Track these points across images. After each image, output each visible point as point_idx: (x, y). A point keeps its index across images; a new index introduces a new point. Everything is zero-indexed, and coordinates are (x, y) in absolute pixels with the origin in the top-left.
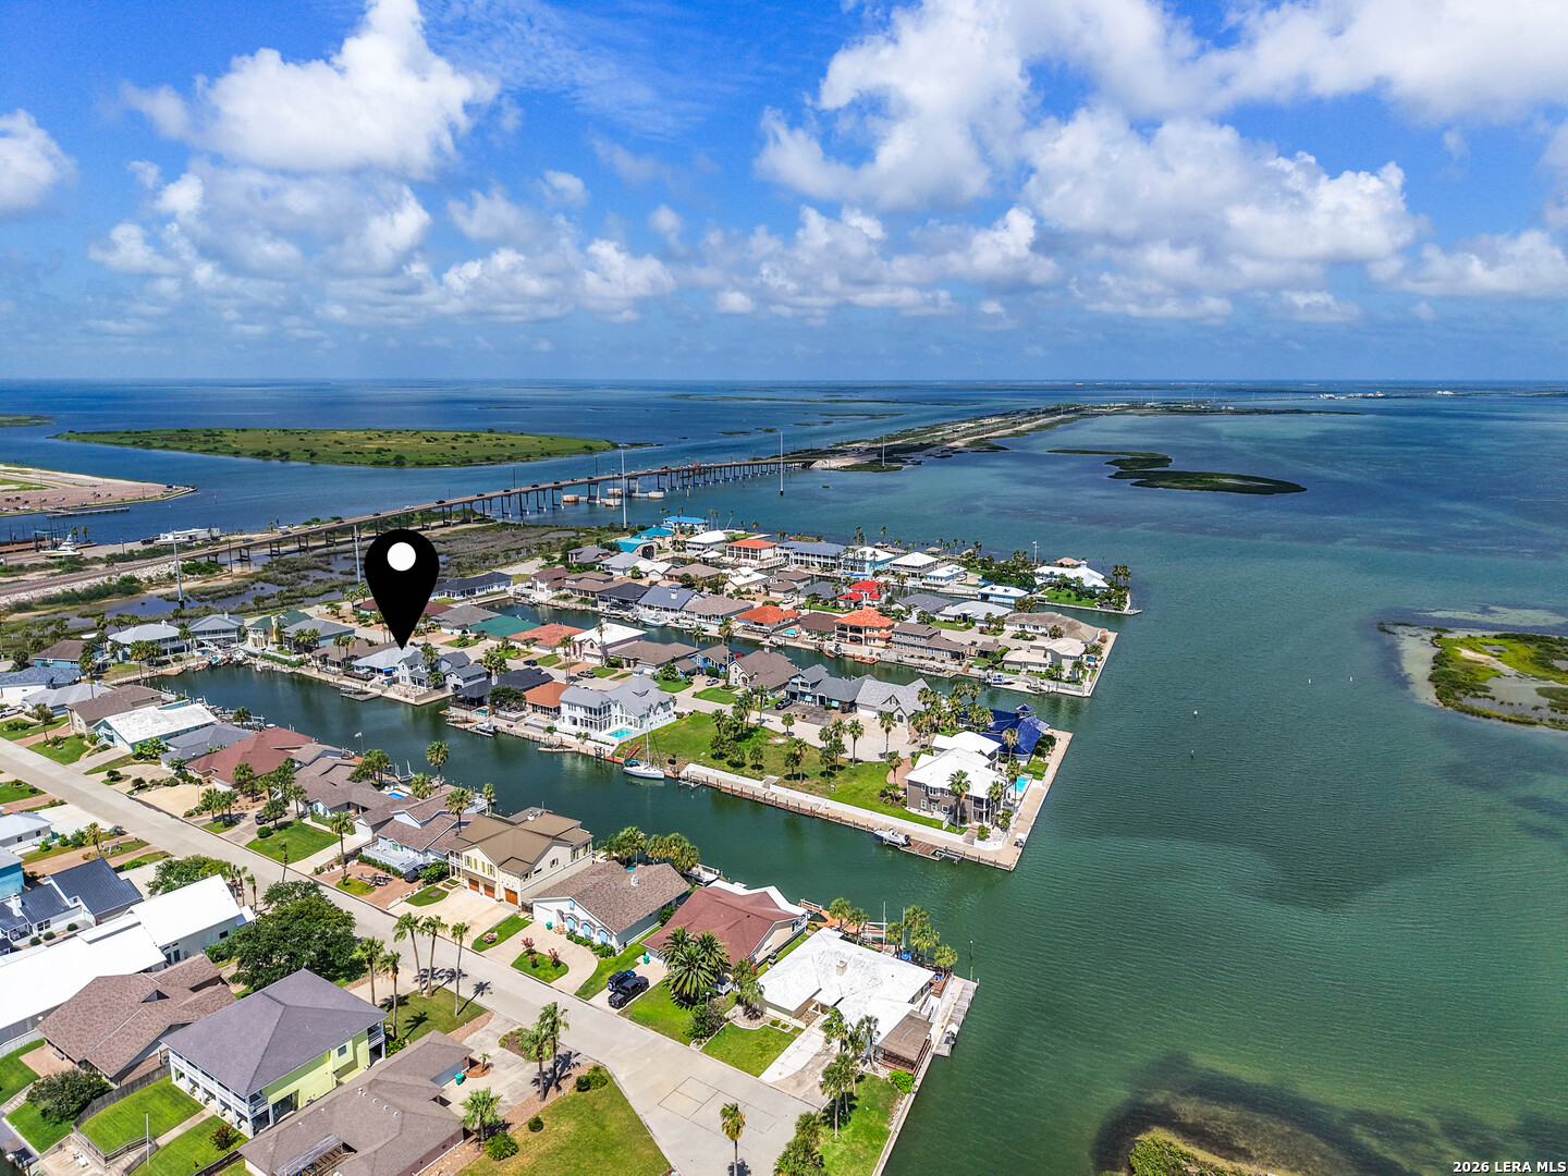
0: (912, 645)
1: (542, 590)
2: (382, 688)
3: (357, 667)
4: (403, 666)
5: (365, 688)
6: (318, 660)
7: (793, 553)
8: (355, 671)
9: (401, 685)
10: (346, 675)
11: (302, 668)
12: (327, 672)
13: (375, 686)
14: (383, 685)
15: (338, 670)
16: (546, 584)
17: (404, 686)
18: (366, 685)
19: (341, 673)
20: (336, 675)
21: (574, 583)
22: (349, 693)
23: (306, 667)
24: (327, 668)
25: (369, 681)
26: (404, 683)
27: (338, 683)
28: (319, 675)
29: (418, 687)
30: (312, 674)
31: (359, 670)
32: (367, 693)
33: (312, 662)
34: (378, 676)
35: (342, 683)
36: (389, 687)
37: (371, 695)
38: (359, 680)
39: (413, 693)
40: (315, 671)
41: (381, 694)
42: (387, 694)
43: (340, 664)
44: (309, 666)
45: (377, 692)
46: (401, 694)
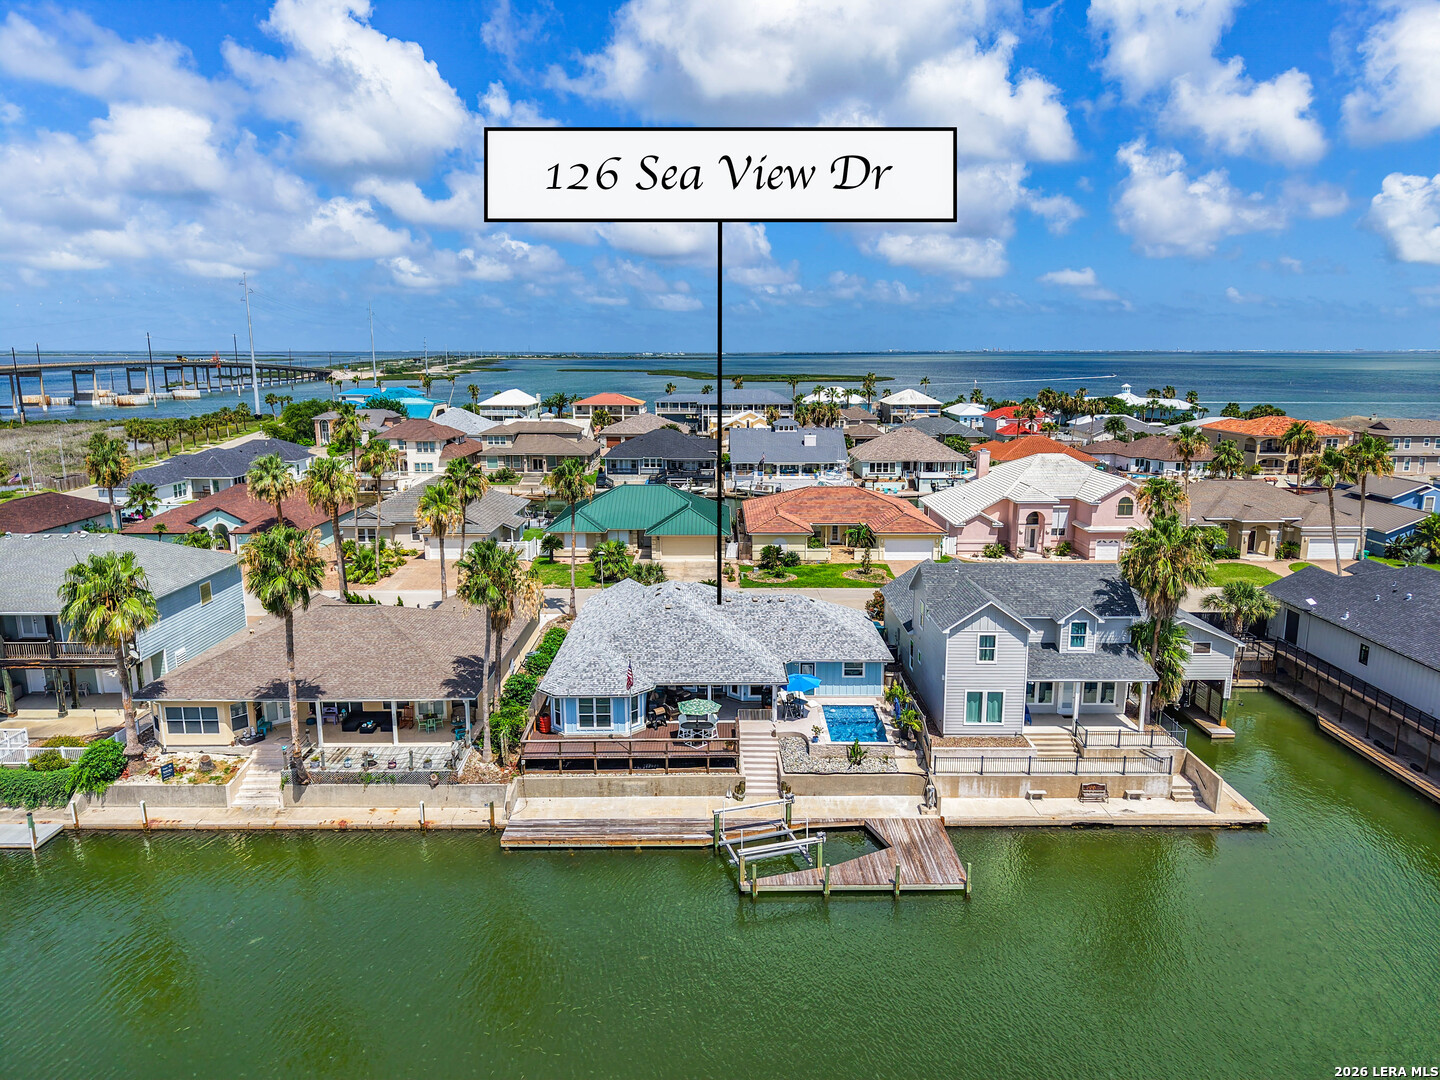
2: (887, 784)
3: (586, 703)
4: (988, 641)
5: (760, 804)
6: (225, 727)
7: (706, 407)
8: (571, 730)
9: (978, 741)
10: (533, 764)
11: (128, 796)
12: (367, 777)
13: (822, 782)
14: (871, 764)
15: (438, 750)
16: (439, 452)
17: (1001, 741)
18: (740, 788)
19: (483, 762)
20: (453, 780)
21: (509, 444)
22: (791, 863)
23: (155, 781)
24: (340, 756)
25: (730, 762)
26: (986, 727)
27: (539, 816)
28: (319, 811)
29: (1099, 736)
30: (255, 810)
31: (604, 721)
32: (867, 836)
33: (181, 746)
34: (749, 727)
35: (573, 816)
36: (923, 761)
37: (897, 834)
38: (658, 775)
39: (1131, 766)
40: (261, 793)
41: (931, 815)
42: (959, 808)
43: (451, 721)
44: (170, 771)
45: (893, 810)
46: (1048, 786)
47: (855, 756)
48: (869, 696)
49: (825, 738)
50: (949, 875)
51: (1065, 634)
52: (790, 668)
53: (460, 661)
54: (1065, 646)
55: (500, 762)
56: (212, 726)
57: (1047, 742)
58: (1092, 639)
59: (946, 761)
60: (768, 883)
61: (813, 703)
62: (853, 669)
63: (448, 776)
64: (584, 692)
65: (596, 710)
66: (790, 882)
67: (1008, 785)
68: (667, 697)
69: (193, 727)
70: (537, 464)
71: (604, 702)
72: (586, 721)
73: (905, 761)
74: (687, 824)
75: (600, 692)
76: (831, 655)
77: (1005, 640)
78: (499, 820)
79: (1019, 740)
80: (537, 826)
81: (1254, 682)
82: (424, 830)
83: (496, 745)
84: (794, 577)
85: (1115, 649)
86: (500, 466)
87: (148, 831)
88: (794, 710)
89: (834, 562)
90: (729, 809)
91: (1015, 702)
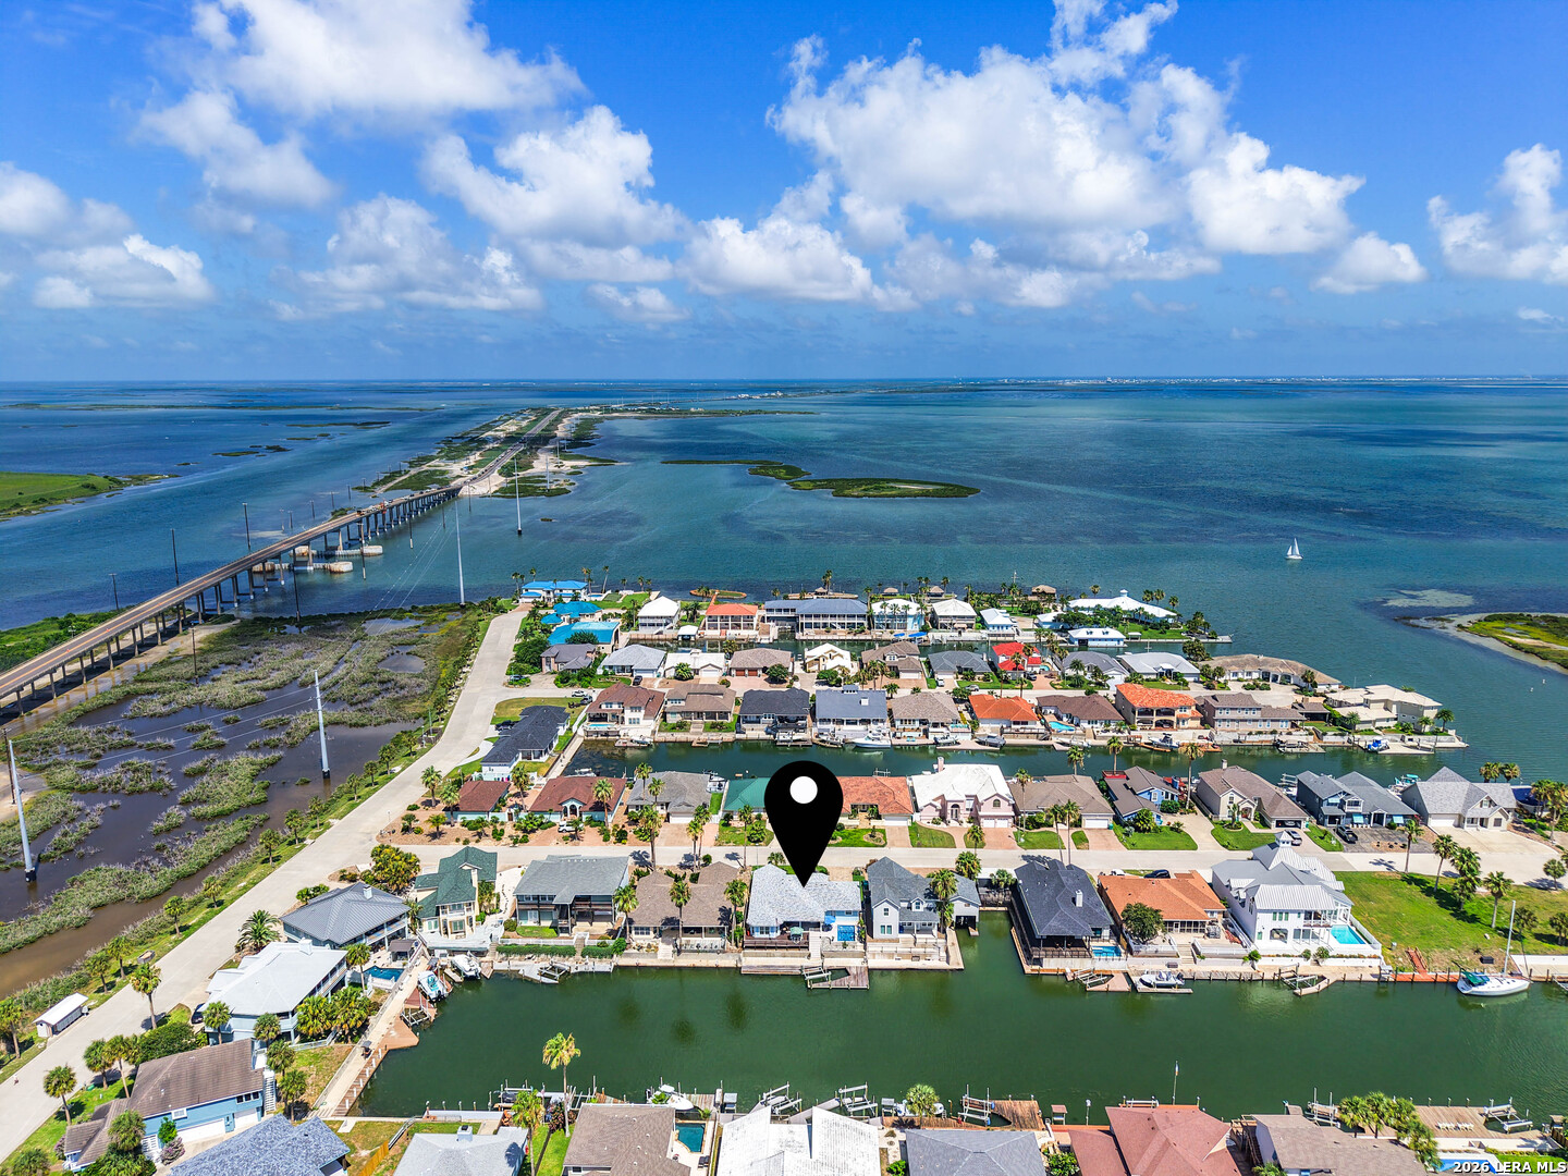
0: (1242, 720)
1: (633, 721)
2: (854, 955)
3: (762, 928)
4: (886, 910)
5: (815, 961)
6: (651, 932)
7: (802, 616)
8: (757, 935)
9: (883, 941)
10: (747, 947)
11: (628, 955)
12: (698, 950)
13: (833, 954)
14: (849, 949)
15: (717, 941)
16: (643, 711)
17: (890, 941)
18: (809, 956)
19: (730, 946)
20: (724, 952)
21: (683, 703)
22: (823, 980)
23: (636, 951)
24: (688, 943)
25: (807, 948)
26: (887, 936)
27: (750, 964)
28: (685, 961)
29: (921, 938)
30: (666, 961)
31: (767, 933)
32: (845, 972)
33: (637, 939)
34: (814, 935)
35: (760, 964)
36: (865, 948)
37: (853, 971)
38: (785, 951)
39: (928, 950)
40: (666, 955)
41: (865, 965)
42: (874, 963)
43: (720, 931)
44: (640, 948)
45: (853, 963)
46: (902, 956)
47: (845, 946)
48: (854, 921)
49: (836, 940)
50: (864, 984)
51: (914, 905)
52: (827, 913)
53: (721, 910)
54: (914, 909)
55: (737, 946)
56: (648, 933)
57: (906, 942)
58: (923, 907)
59: (871, 947)
60: (814, 986)
61: (834, 925)
62: (849, 913)
63: (723, 951)
64: (762, 925)
65: (767, 930)
66: (821, 985)
67: (890, 955)
68: (788, 924)
69: (642, 933)
70: (699, 715)
71: (767, 928)
72: (762, 933)
73: (860, 947)
74: (793, 967)
75: (766, 925)
76: (841, 908)
77: (891, 909)
78: (739, 965)
79: (897, 941)
80: (751, 967)
81: (1003, 909)
82: (717, 968)
83: (736, 940)
84: (840, 839)
85: (929, 909)
86: (678, 718)
87: (638, 967)
88: (828, 928)
89: (861, 827)
90: (805, 962)
91: (895, 929)
